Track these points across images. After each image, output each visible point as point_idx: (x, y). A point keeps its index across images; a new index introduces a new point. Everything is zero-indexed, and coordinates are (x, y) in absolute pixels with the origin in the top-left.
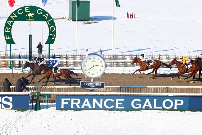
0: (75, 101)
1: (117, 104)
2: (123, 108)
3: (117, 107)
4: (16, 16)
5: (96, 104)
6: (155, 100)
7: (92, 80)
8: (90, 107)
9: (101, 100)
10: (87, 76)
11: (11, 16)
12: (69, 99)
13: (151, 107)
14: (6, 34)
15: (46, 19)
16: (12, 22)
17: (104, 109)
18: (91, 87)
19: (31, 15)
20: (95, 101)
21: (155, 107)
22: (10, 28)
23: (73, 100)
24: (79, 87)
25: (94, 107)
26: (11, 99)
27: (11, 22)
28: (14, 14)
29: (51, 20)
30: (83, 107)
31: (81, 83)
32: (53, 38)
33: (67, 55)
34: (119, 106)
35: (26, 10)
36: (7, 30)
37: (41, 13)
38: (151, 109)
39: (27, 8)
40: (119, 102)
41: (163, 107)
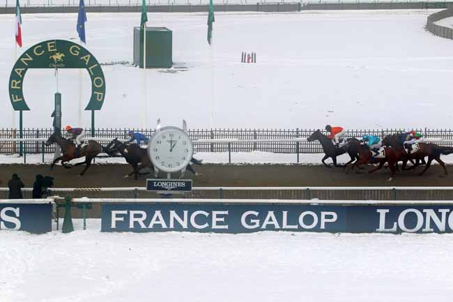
0: (136, 216)
1: (215, 219)
2: (226, 227)
3: (214, 226)
4: (31, 59)
5: (175, 220)
6: (285, 213)
7: (169, 176)
8: (164, 226)
9: (186, 213)
10: (159, 170)
11: (22, 59)
12: (125, 212)
13: (277, 226)
14: (12, 91)
15: (87, 63)
16: (24, 69)
17: (191, 229)
18: (167, 190)
19: (58, 57)
20: (173, 214)
21: (285, 226)
22: (19, 82)
23: (132, 213)
24: (145, 188)
25: (172, 226)
26: (17, 211)
27: (21, 70)
28: (27, 54)
29: (96, 65)
30: (151, 226)
31: (149, 181)
32: (100, 98)
33: (125, 131)
34: (218, 223)
35: (49, 47)
36: (14, 86)
37: (78, 53)
38: (277, 230)
39: (50, 45)
40: (218, 216)
41: (299, 226)
